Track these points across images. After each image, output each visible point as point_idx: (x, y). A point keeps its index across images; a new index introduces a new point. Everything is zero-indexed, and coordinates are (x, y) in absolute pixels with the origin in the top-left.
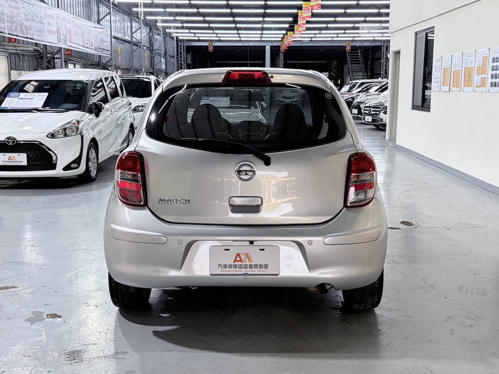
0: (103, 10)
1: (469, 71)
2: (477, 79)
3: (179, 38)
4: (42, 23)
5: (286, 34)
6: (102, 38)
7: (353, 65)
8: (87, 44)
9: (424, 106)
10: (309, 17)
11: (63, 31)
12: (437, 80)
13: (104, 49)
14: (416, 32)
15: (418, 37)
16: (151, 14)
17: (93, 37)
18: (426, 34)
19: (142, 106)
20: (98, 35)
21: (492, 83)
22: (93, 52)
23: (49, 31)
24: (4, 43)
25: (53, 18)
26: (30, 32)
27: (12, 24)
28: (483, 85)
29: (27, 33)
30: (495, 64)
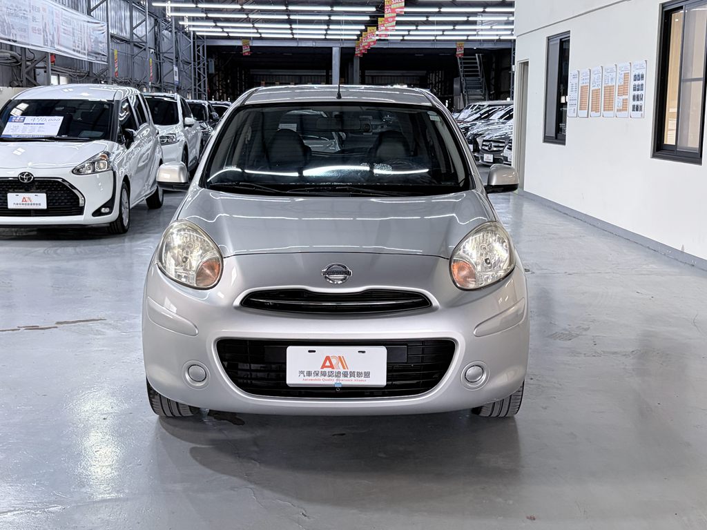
1: (609, 90)
3: (198, 34)
4: (26, 18)
5: (366, 30)
6: (96, 38)
7: (467, 78)
8: (78, 47)
9: (559, 137)
11: (50, 28)
12: (574, 102)
13: (99, 54)
14: (548, 37)
15: (551, 43)
17: (86, 35)
18: (561, 39)
19: (168, 137)
20: (92, 33)
21: (634, 106)
22: (85, 58)
23: (34, 29)
25: (39, 11)
26: (13, 31)
28: (624, 109)
29: (9, 33)
30: (637, 83)
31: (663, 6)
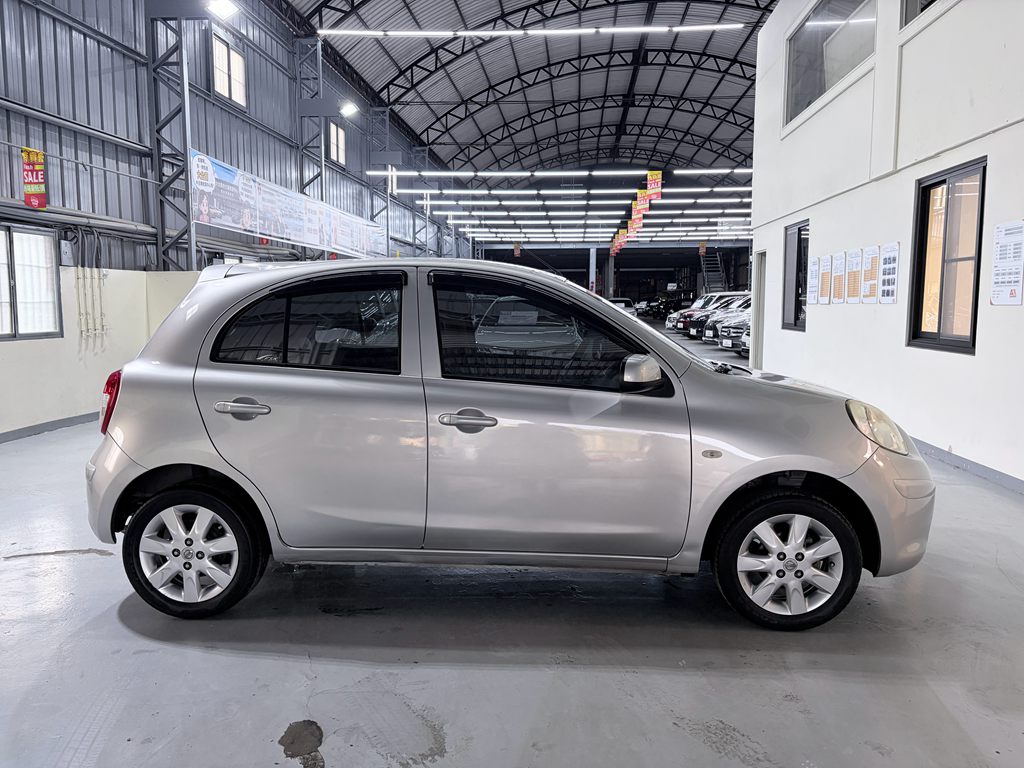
0: (379, 203)
1: (854, 277)
2: (864, 287)
3: (476, 239)
4: (302, 219)
5: (617, 233)
6: (376, 239)
7: (709, 274)
8: (357, 246)
9: (797, 324)
10: (645, 209)
11: (326, 229)
12: (814, 289)
13: (378, 253)
14: (785, 227)
15: (788, 233)
16: (440, 208)
17: (364, 237)
18: (799, 228)
20: (371, 235)
21: (884, 291)
23: (309, 230)
24: (253, 245)
25: (315, 213)
26: (286, 230)
27: (264, 221)
28: (872, 293)
29: (283, 233)
30: (887, 266)
31: (919, 182)
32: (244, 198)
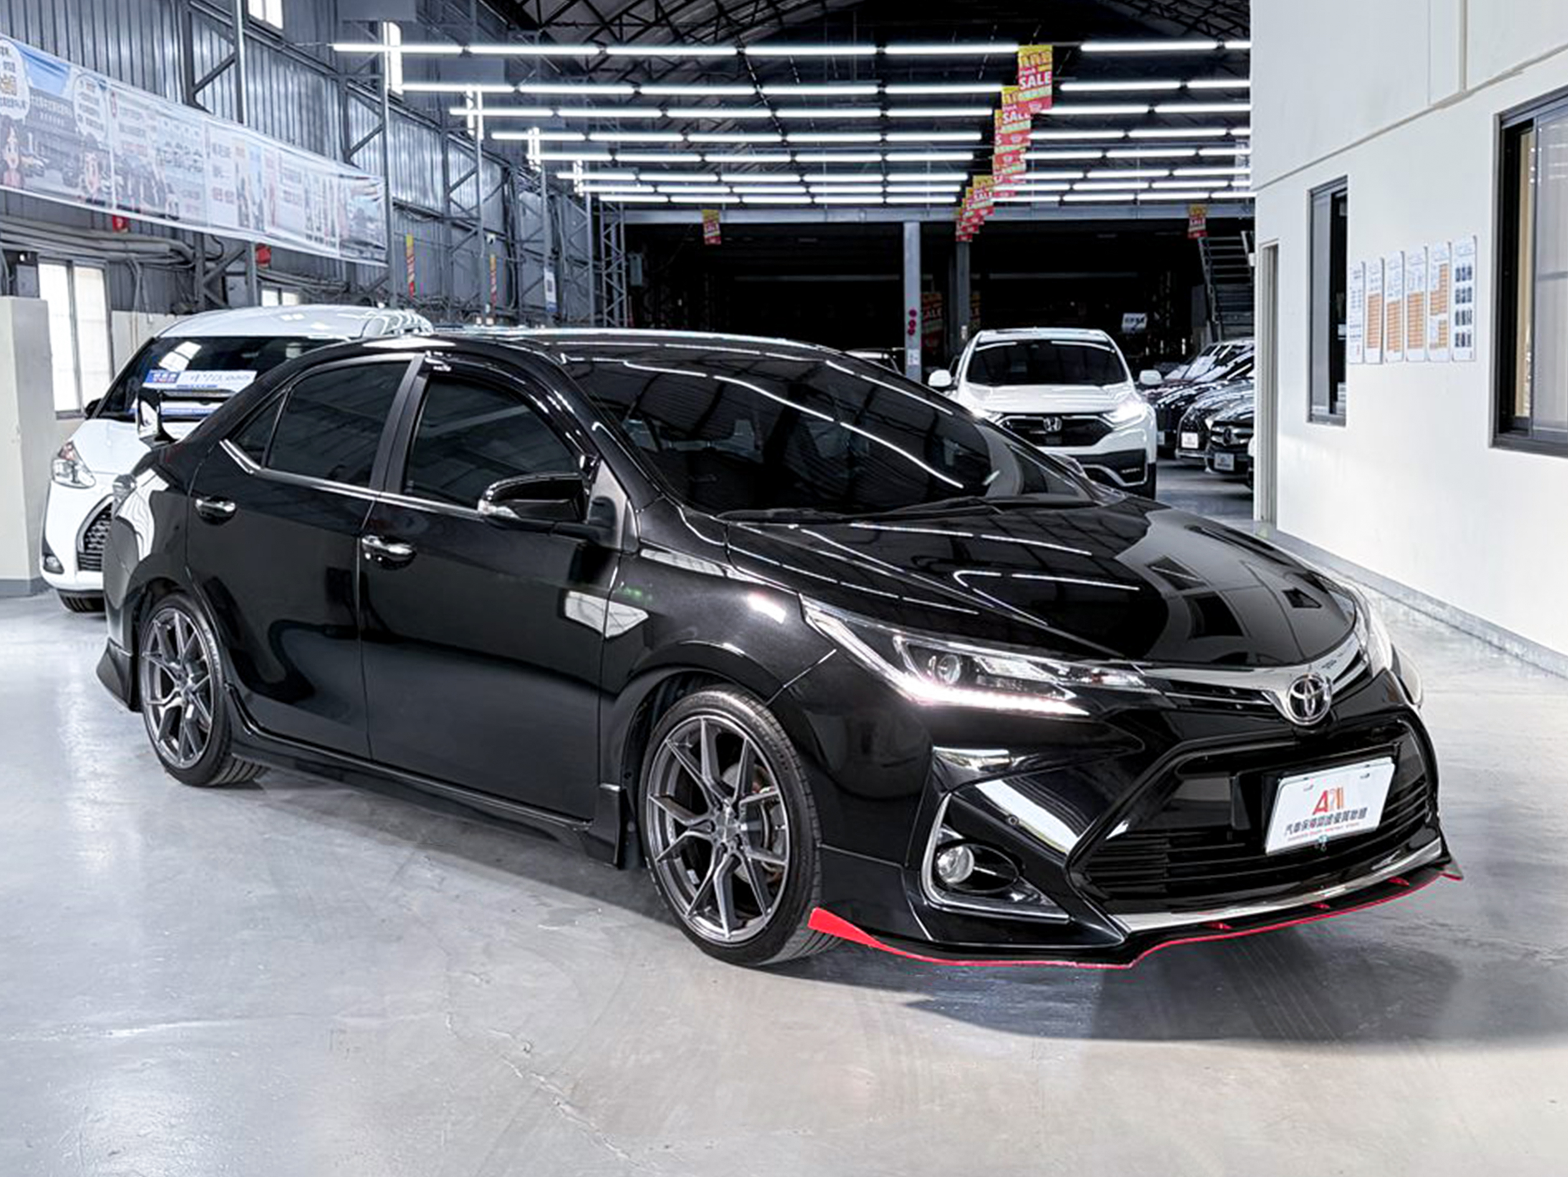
1: (1416, 300)
2: (1431, 323)
4: (200, 170)
5: (969, 183)
6: (360, 210)
7: (1224, 287)
8: (319, 229)
9: (1333, 411)
12: (1357, 331)
13: (366, 244)
14: (1311, 191)
15: (1316, 203)
16: (507, 124)
17: (336, 204)
18: (1333, 195)
20: (350, 201)
21: (1457, 336)
22: (335, 253)
23: (217, 194)
24: (99, 234)
25: (228, 155)
30: (1461, 285)
31: (1502, 118)
32: (84, 129)
